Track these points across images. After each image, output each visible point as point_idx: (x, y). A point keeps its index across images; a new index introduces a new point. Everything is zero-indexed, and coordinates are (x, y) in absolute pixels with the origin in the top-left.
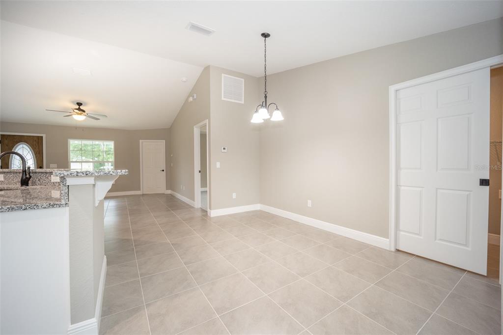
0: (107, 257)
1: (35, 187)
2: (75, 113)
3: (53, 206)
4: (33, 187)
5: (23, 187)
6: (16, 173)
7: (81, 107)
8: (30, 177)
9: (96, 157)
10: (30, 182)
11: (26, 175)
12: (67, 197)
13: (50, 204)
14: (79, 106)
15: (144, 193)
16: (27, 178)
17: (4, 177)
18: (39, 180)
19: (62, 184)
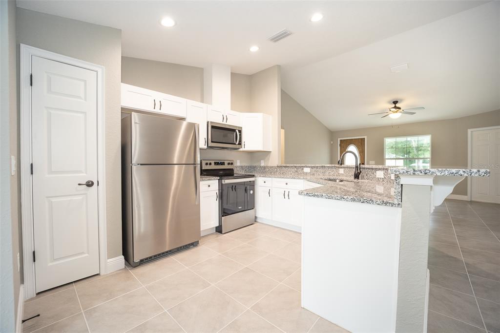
0: (430, 272)
1: (364, 180)
2: (391, 112)
3: (386, 204)
4: (362, 180)
5: (356, 180)
6: (351, 168)
7: (397, 105)
8: (361, 172)
9: (407, 154)
10: (360, 176)
11: (358, 170)
12: (400, 197)
13: (383, 201)
14: (395, 104)
15: (473, 200)
16: (358, 172)
17: (344, 171)
18: (366, 175)
19: (395, 183)
